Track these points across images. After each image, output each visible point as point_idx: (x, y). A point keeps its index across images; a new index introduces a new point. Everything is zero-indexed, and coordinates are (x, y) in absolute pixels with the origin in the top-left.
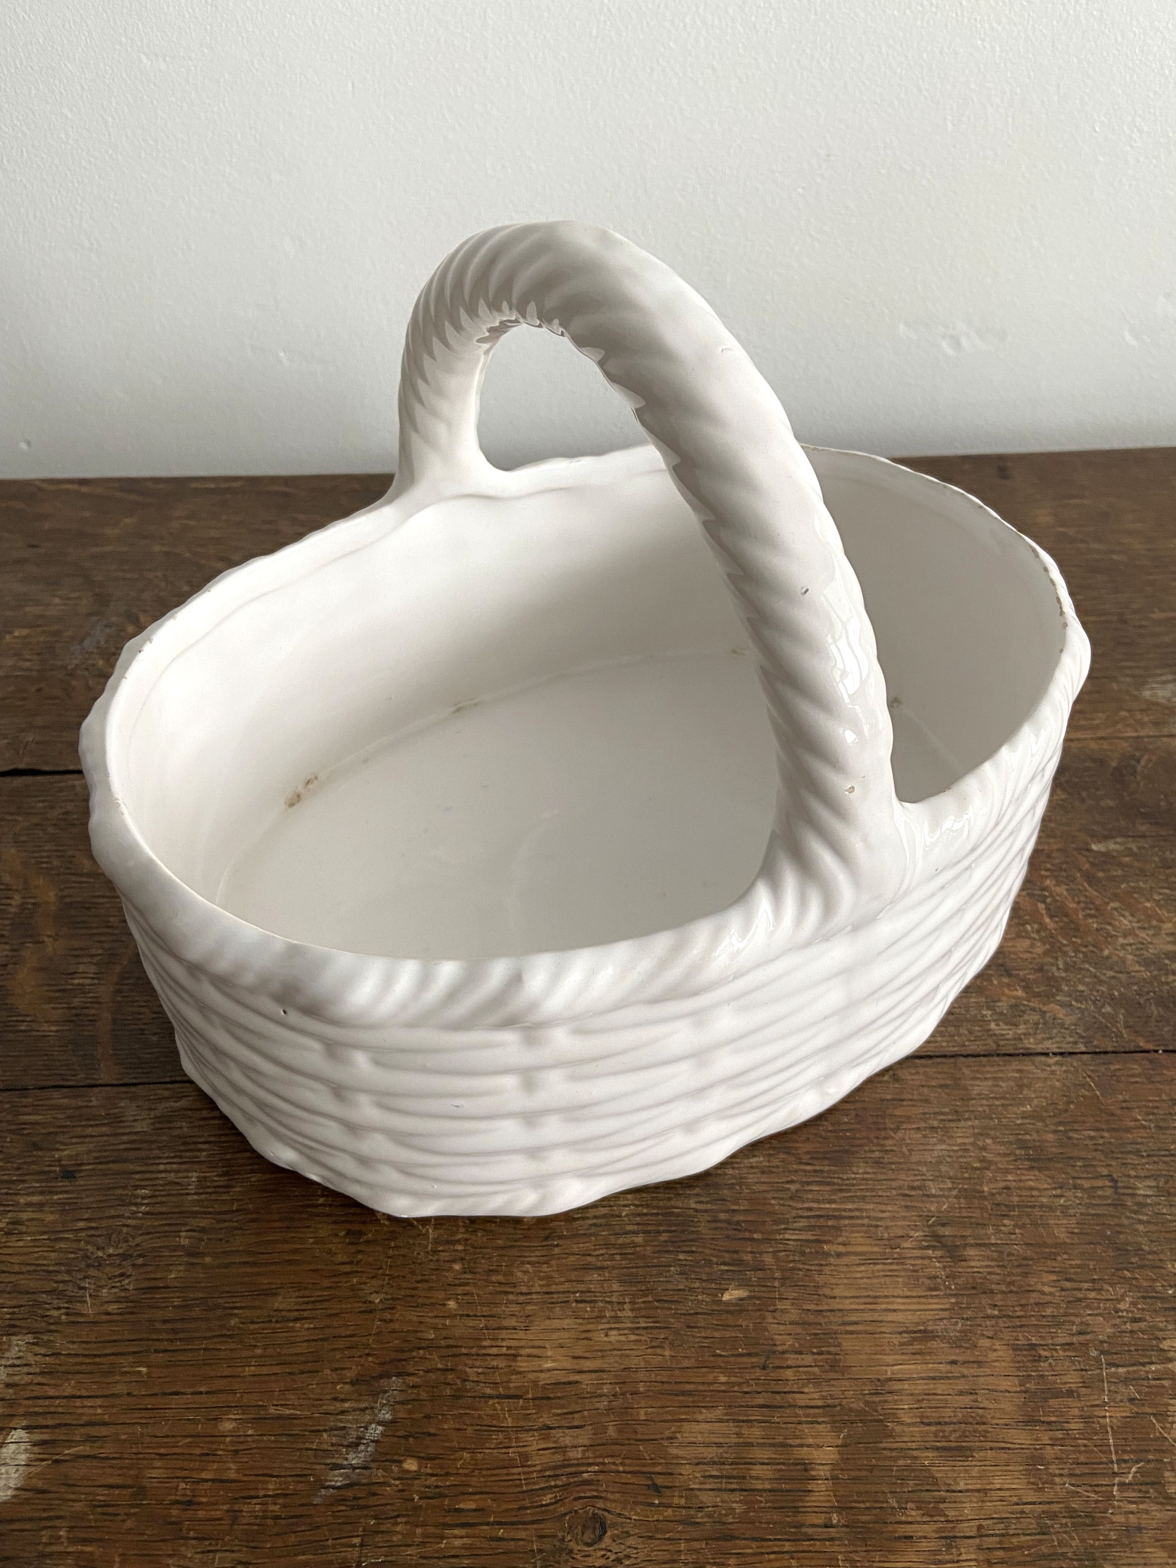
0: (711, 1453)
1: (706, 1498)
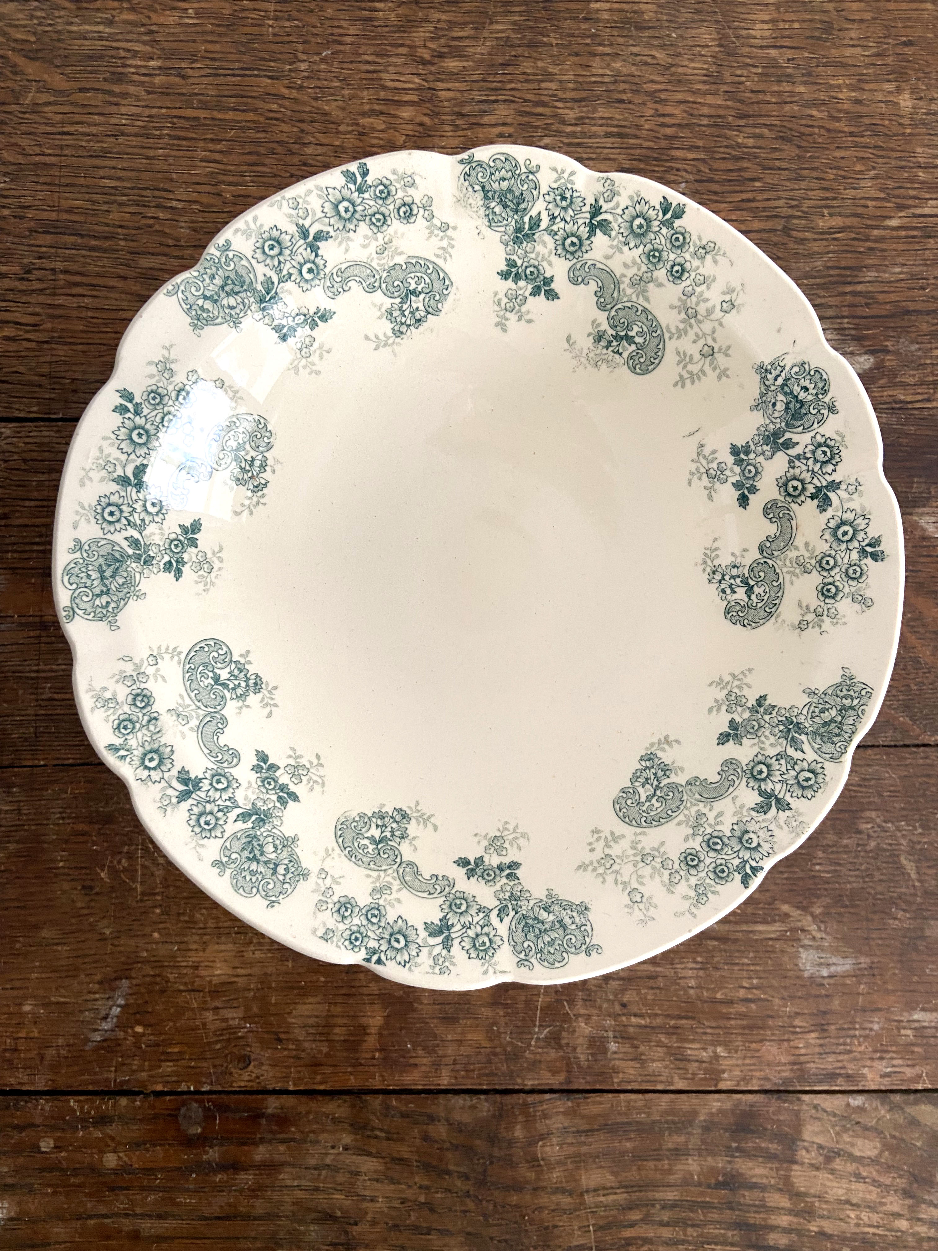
0: (311, 1021)
1: (306, 1045)
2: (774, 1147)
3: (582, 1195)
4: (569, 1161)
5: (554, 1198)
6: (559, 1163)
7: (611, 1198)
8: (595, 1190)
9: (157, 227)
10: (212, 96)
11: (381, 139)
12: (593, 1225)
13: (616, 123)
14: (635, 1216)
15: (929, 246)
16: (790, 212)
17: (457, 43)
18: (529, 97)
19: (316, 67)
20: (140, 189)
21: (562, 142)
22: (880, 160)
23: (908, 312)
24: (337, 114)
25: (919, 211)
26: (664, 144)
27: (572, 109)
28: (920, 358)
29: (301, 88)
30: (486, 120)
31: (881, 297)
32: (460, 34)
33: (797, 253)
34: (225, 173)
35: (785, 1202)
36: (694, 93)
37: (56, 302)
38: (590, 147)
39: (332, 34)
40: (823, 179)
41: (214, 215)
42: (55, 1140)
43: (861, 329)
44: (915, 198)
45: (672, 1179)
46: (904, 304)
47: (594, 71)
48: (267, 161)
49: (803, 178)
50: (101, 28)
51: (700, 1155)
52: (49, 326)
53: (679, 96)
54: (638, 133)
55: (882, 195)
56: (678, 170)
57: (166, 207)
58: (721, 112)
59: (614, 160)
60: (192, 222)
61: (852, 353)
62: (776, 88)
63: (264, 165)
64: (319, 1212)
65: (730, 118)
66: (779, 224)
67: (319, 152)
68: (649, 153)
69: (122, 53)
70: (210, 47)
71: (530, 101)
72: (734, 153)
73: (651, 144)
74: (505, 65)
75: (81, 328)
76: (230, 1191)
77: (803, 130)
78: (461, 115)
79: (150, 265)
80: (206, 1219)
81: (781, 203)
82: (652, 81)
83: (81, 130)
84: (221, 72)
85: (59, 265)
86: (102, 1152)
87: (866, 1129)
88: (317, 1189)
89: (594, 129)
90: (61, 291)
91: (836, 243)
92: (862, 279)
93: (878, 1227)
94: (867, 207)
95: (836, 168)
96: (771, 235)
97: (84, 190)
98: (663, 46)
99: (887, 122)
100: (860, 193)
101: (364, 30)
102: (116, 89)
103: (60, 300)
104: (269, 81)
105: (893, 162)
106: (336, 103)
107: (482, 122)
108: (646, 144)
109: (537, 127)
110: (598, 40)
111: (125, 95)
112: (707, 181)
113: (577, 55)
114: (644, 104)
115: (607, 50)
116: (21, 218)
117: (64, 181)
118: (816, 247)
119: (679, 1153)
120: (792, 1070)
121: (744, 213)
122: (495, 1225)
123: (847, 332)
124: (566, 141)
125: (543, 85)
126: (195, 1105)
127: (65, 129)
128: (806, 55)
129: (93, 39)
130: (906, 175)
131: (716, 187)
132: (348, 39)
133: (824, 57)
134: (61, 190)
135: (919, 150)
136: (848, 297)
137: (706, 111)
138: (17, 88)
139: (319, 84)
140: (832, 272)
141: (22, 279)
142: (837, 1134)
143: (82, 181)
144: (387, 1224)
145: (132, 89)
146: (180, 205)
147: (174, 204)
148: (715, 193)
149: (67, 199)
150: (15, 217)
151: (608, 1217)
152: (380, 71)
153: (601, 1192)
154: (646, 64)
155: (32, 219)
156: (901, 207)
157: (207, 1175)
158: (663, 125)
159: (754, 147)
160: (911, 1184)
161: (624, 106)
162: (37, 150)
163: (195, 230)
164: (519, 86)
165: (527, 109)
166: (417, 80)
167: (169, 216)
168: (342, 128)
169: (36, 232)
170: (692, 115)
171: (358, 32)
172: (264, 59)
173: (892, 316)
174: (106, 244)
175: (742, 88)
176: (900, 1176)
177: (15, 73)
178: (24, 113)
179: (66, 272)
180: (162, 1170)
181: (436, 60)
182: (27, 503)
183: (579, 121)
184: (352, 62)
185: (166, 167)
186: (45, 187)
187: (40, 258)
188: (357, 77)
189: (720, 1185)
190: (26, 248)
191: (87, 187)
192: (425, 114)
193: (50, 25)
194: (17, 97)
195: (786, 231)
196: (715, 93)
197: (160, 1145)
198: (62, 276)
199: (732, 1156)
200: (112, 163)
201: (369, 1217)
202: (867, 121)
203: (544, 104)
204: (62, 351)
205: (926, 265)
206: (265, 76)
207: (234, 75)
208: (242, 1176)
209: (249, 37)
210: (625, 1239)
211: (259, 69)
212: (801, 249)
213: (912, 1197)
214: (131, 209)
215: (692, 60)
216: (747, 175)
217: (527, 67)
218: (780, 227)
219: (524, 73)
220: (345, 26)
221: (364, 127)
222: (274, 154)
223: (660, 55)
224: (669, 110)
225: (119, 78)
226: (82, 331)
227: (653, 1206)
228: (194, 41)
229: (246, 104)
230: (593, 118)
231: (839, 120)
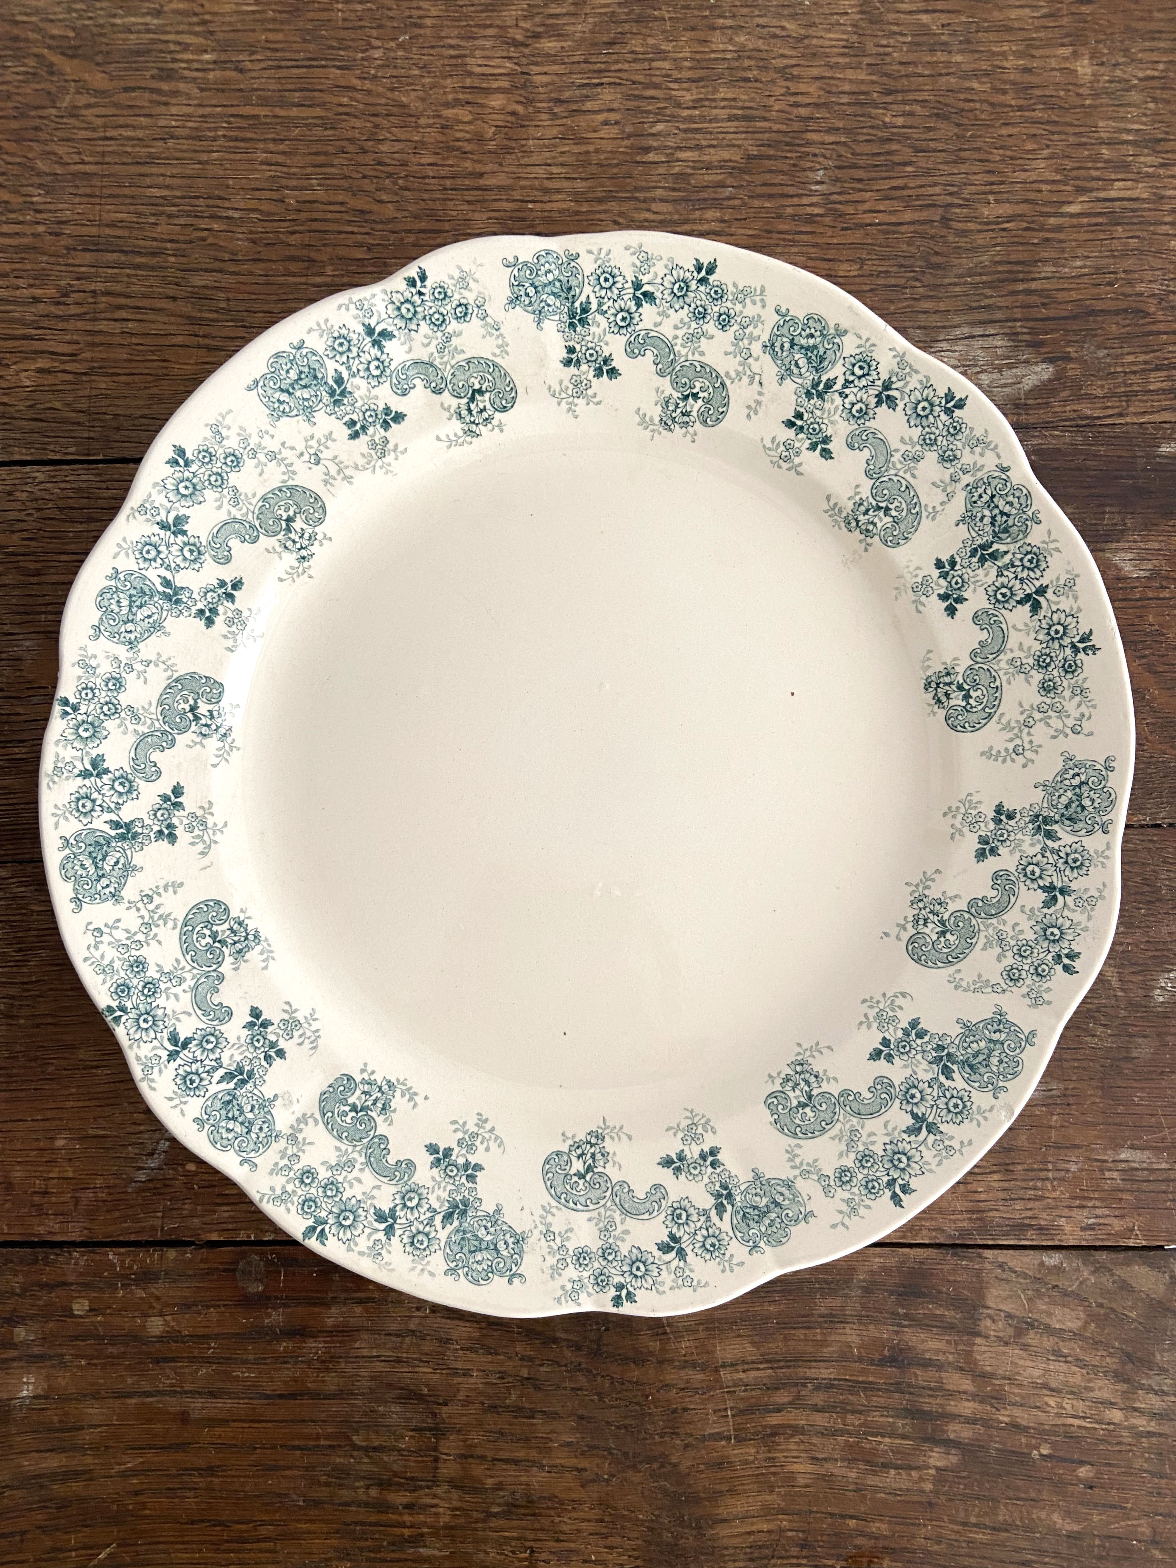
2: (950, 1314)
3: (716, 1370)
4: (701, 1328)
5: (682, 1373)
6: (688, 1330)
7: (753, 1374)
8: (732, 1365)
9: (210, 240)
10: (274, 91)
11: (467, 132)
12: (732, 1409)
13: (740, 104)
14: (782, 1397)
15: (1116, 235)
16: (949, 199)
17: (555, 21)
18: (639, 78)
19: (392, 54)
20: (191, 197)
21: (678, 128)
22: (1056, 137)
23: (1093, 313)
24: (416, 106)
25: (1102, 195)
26: (796, 126)
27: (688, 90)
28: (1109, 365)
29: (375, 77)
30: (588, 106)
31: (1060, 296)
32: (558, 11)
33: (959, 247)
34: (289, 176)
35: (967, 1384)
36: (832, 67)
37: (97, 328)
38: (711, 133)
39: (411, 17)
40: (987, 161)
41: (275, 224)
42: (90, 1302)
43: (1038, 334)
44: (1098, 179)
45: (826, 1351)
46: (1088, 302)
47: (714, 47)
48: (336, 161)
49: (963, 161)
50: (148, 19)
51: (860, 1322)
52: (88, 355)
53: (815, 72)
54: (767, 115)
55: (1058, 177)
56: (815, 155)
57: (220, 217)
58: (864, 88)
59: (739, 146)
60: (251, 232)
61: (1027, 362)
62: (928, 59)
63: (332, 166)
64: (402, 1389)
65: (875, 95)
66: (936, 214)
67: (396, 149)
68: (781, 137)
69: (172, 47)
70: (272, 36)
71: (640, 83)
72: (880, 134)
73: (784, 128)
74: (611, 44)
75: (125, 356)
76: (297, 1363)
77: (961, 105)
78: (559, 101)
79: (203, 283)
80: (268, 1397)
81: (937, 190)
82: (783, 56)
83: (125, 134)
84: (283, 63)
85: (100, 286)
86: (146, 1316)
87: (1065, 1294)
88: (399, 1361)
89: (715, 112)
90: (103, 315)
91: (1004, 234)
92: (1037, 275)
93: (1084, 1418)
94: (1040, 191)
95: (1002, 148)
96: (927, 227)
97: (127, 201)
98: (793, 16)
99: (1062, 93)
100: (1033, 176)
101: (447, 11)
102: (165, 87)
103: (102, 326)
104: (338, 72)
105: (1072, 139)
106: (415, 93)
107: (584, 108)
108: (776, 127)
109: (648, 112)
110: (717, 12)
111: (175, 93)
112: (850, 167)
113: (693, 29)
114: (773, 81)
115: (729, 22)
116: (58, 234)
117: (107, 192)
118: (980, 240)
119: (834, 1320)
120: (970, 1219)
121: (895, 203)
122: (612, 1407)
123: (1020, 337)
124: (682, 126)
125: (655, 64)
126: (257, 1258)
127: (108, 134)
128: (964, 19)
129: (139, 32)
130: (1086, 153)
131: (860, 174)
132: (428, 22)
133: (986, 21)
134: (103, 201)
135: (1101, 124)
136: (1021, 297)
137: (847, 87)
138: (53, 89)
139: (395, 73)
140: (1000, 268)
141: (58, 303)
142: (1030, 1300)
143: (127, 191)
144: (483, 1403)
145: (182, 86)
146: (236, 215)
147: (231, 213)
148: (860, 180)
149: (109, 211)
150: (50, 234)
151: (749, 1398)
152: (465, 56)
153: (740, 1367)
154: (775, 36)
155: (70, 236)
156: (1080, 190)
157: (269, 1342)
158: (796, 105)
159: (904, 127)
160: (1124, 1363)
161: (750, 84)
162: (76, 158)
163: (254, 242)
164: (626, 66)
165: (636, 92)
166: (508, 65)
167: (225, 227)
168: (423, 121)
169: (75, 249)
170: (829, 92)
171: (441, 14)
172: (332, 48)
173: (1075, 317)
174: (154, 261)
175: (888, 59)
176: (1111, 1355)
177: (52, 73)
178: (62, 117)
179: (108, 293)
180: (216, 1337)
181: (530, 41)
182: (64, 558)
183: (697, 104)
184: (433, 47)
185: (222, 172)
186: (85, 200)
187: (78, 279)
188: (439, 63)
189: (884, 1362)
190: (63, 268)
191: (132, 197)
192: (517, 102)
193: (90, 18)
194: (52, 99)
195: (945, 221)
196: (857, 67)
197: (214, 1306)
198: (103, 299)
199: (900, 1325)
200: (162, 170)
201: (461, 1396)
202: (1038, 92)
203: (656, 86)
204: (103, 383)
205: (1114, 257)
206: (334, 66)
207: (297, 67)
208: (311, 1344)
209: (316, 23)
210: (772, 1427)
211: (327, 59)
212: (962, 242)
213: (1124, 1381)
214: (182, 221)
215: (829, 31)
216: (896, 159)
217: (636, 44)
218: (937, 218)
219: (633, 52)
220: (426, 7)
221: (447, 119)
222: (344, 153)
223: (790, 26)
224: (803, 88)
225: (168, 75)
226: (125, 361)
227: (804, 1385)
228: (254, 31)
229: (311, 98)
230: (714, 100)
231: (1004, 92)
